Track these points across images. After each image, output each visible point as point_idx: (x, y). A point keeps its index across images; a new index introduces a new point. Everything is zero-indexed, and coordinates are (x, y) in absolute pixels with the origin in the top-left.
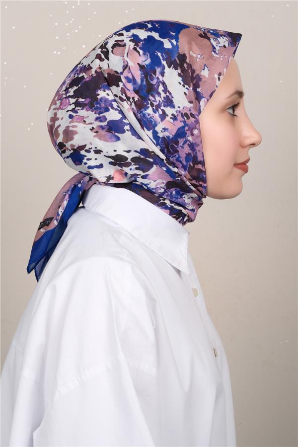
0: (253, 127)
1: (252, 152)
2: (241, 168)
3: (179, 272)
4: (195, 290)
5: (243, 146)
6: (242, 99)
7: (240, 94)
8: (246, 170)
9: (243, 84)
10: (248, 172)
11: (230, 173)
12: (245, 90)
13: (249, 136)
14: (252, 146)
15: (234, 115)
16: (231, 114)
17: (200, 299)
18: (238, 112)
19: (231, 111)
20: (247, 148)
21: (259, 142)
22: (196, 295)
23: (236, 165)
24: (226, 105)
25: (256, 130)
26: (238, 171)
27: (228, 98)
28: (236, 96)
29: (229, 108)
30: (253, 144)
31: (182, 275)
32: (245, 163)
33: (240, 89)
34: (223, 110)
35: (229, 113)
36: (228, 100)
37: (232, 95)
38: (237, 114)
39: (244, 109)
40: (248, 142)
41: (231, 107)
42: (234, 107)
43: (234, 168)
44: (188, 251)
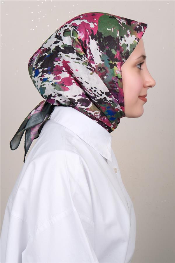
1: (149, 91)
3: (106, 160)
4: (115, 169)
5: (144, 87)
7: (144, 57)
8: (145, 101)
9: (145, 51)
11: (137, 102)
12: (147, 55)
14: (150, 87)
15: (140, 69)
17: (118, 174)
18: (143, 67)
19: (139, 66)
21: (154, 85)
22: (116, 172)
25: (152, 78)
27: (137, 59)
28: (142, 58)
30: (151, 86)
31: (108, 161)
33: (144, 54)
34: (135, 66)
35: (138, 67)
36: (137, 60)
37: (140, 57)
40: (148, 85)
41: (139, 64)
42: (141, 64)
44: (111, 147)
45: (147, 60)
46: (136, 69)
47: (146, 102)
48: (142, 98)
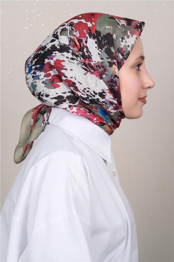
0: (150, 77)
2: (142, 101)
5: (143, 88)
6: (143, 61)
7: (142, 58)
10: (147, 103)
11: (136, 104)
13: (148, 82)
14: (149, 88)
15: (139, 70)
16: (137, 69)
18: (141, 68)
19: (137, 68)
20: (147, 89)
21: (153, 86)
23: (139, 99)
24: (134, 64)
26: (140, 103)
27: (135, 60)
28: (140, 59)
29: (136, 66)
30: (150, 87)
32: (144, 98)
34: (133, 67)
36: (136, 61)
38: (141, 70)
39: (145, 67)
41: (137, 65)
42: (139, 65)
43: (138, 101)
45: (146, 61)
46: (134, 70)
47: (145, 104)
48: (141, 100)
